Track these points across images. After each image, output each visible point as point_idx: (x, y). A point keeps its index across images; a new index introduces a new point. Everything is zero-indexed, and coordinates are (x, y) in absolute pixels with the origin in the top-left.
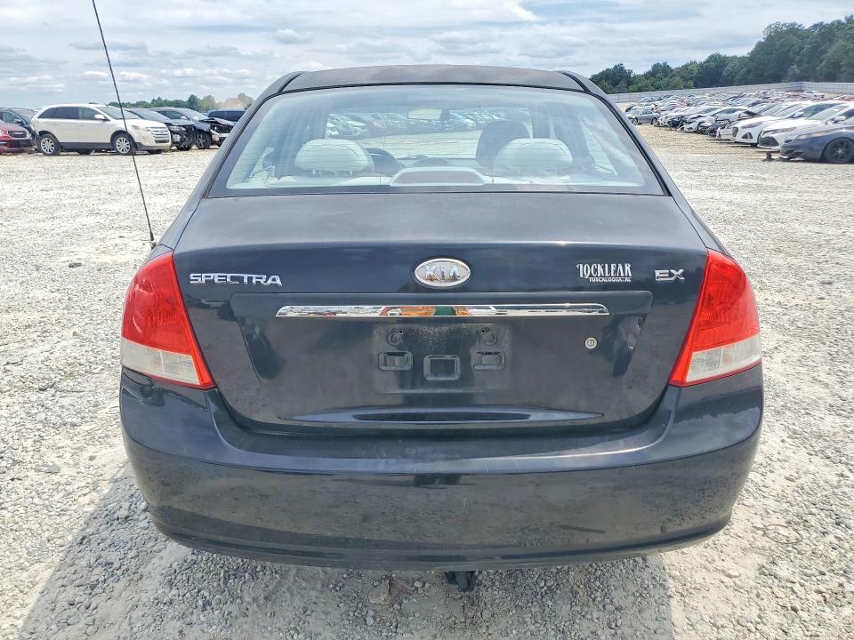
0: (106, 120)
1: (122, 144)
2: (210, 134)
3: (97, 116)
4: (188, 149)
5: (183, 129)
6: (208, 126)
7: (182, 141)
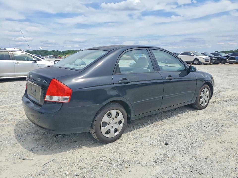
0: (194, 56)
1: (196, 62)
2: (226, 60)
3: (192, 55)
4: (217, 64)
5: (216, 58)
6: (226, 57)
7: (215, 61)
